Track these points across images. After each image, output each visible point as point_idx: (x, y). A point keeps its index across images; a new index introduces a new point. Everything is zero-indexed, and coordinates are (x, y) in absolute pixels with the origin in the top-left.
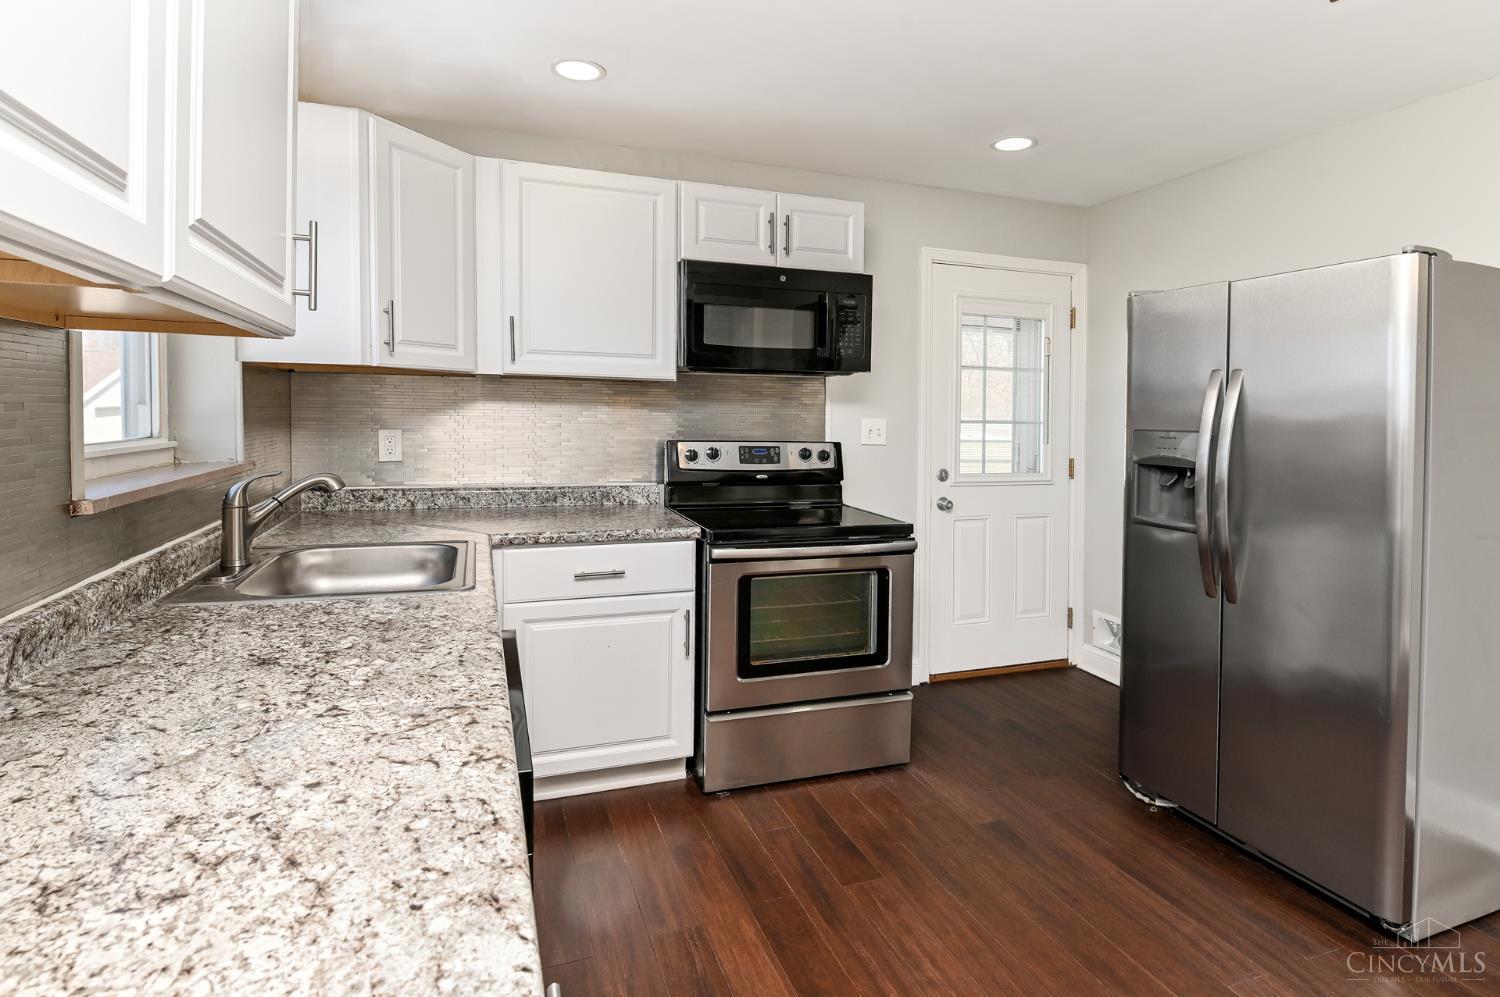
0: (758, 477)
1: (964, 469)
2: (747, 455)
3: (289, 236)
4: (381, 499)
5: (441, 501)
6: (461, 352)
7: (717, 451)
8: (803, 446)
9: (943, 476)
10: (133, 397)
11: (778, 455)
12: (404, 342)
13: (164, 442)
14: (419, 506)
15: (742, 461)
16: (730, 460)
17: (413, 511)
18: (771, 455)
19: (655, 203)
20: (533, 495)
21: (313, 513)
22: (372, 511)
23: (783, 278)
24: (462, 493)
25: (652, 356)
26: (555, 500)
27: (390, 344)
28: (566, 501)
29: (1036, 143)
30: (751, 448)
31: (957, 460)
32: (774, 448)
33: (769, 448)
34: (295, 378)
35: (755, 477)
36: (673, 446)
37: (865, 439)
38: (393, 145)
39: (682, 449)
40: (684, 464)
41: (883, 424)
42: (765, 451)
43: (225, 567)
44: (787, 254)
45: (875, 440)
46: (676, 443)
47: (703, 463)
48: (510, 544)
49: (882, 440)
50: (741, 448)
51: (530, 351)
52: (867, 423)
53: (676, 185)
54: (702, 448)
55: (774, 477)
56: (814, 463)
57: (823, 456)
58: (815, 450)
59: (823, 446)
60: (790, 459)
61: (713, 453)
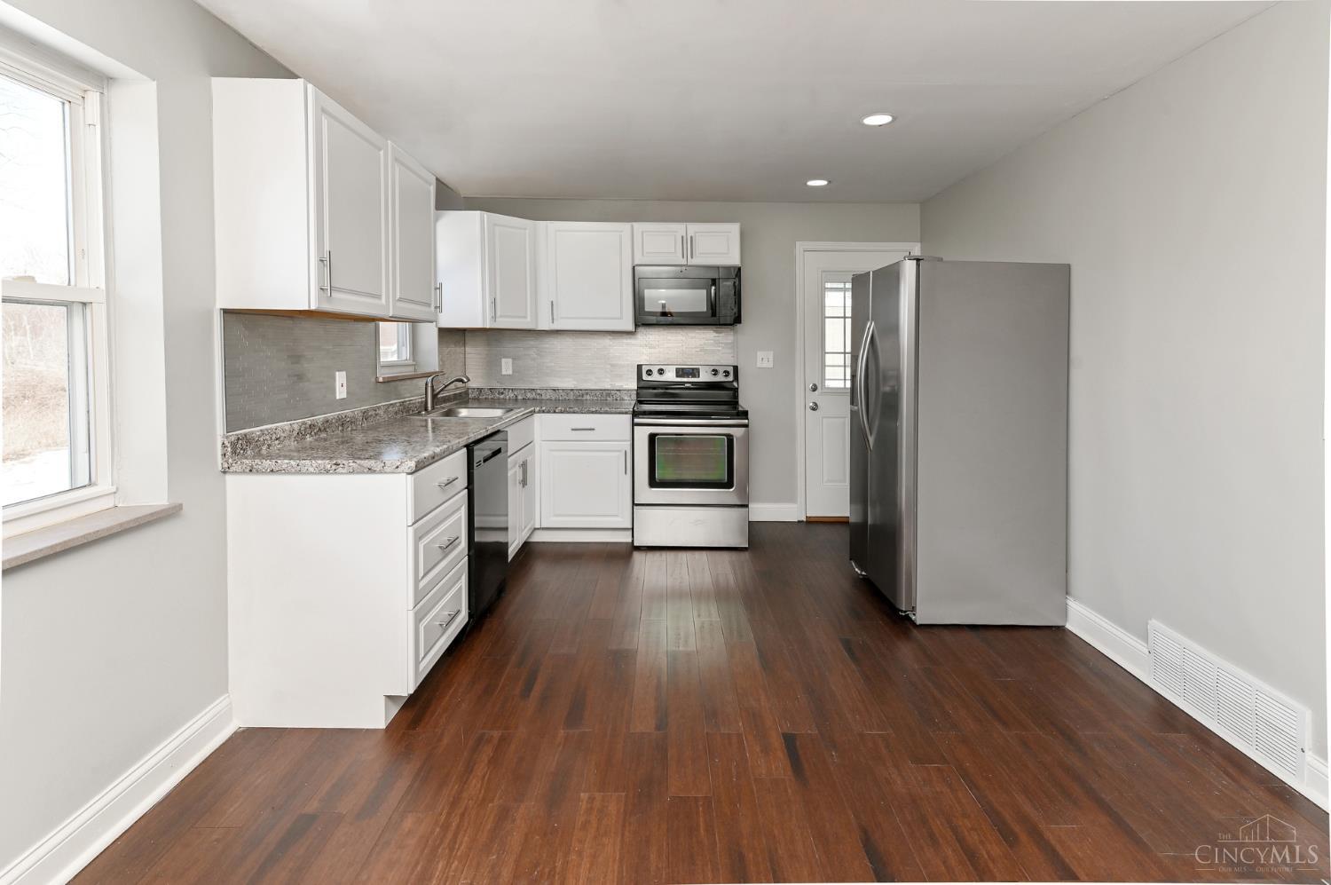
0: (686, 385)
1: (829, 384)
2: (680, 373)
3: (433, 288)
4: (502, 393)
6: (529, 319)
7: (663, 370)
8: (714, 368)
9: (815, 389)
10: (401, 344)
11: (699, 373)
12: (501, 316)
13: (411, 362)
14: (520, 397)
15: (677, 376)
16: (671, 376)
17: (516, 400)
18: (694, 372)
19: (621, 236)
21: (474, 399)
22: (499, 399)
24: (539, 391)
25: (621, 318)
26: (583, 396)
27: (494, 318)
28: (588, 397)
29: (830, 182)
30: (683, 369)
31: (823, 379)
32: (697, 369)
33: (694, 369)
34: (467, 333)
35: (684, 385)
36: (639, 367)
37: (759, 364)
38: (495, 225)
39: (644, 369)
40: (645, 377)
41: (771, 355)
42: (691, 371)
43: (426, 409)
44: (692, 257)
45: (765, 364)
46: (641, 365)
47: (656, 377)
48: (543, 412)
49: (771, 365)
50: (677, 369)
51: (562, 318)
52: (760, 354)
53: (632, 226)
54: (654, 369)
55: (694, 386)
56: (720, 378)
57: (726, 374)
58: (721, 370)
59: (726, 368)
60: (705, 375)
61: (660, 372)
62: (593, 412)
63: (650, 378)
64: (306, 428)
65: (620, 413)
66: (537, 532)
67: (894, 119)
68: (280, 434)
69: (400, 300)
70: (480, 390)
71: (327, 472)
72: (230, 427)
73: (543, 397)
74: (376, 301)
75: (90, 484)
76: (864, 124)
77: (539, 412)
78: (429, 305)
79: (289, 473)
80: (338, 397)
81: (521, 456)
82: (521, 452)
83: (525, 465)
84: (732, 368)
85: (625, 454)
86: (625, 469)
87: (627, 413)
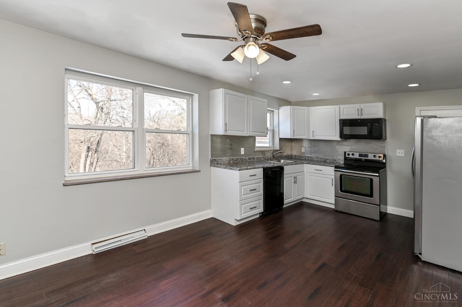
2: (360, 155)
3: (266, 128)
4: (302, 157)
7: (354, 154)
8: (374, 154)
10: (270, 142)
11: (368, 156)
12: (296, 135)
13: (272, 147)
14: (307, 159)
15: (359, 157)
16: (357, 156)
17: (306, 160)
19: (336, 110)
23: (359, 121)
24: (312, 158)
25: (336, 136)
26: (326, 160)
27: (294, 135)
28: (328, 161)
32: (367, 154)
33: (366, 154)
35: (362, 160)
36: (345, 152)
37: (398, 154)
38: (295, 109)
39: (347, 153)
40: (347, 156)
41: (403, 151)
42: (365, 155)
43: (271, 159)
44: (362, 116)
45: (400, 155)
46: (346, 152)
47: (351, 156)
48: (307, 163)
49: (403, 155)
50: (359, 154)
51: (316, 136)
52: (398, 151)
53: (340, 106)
54: (351, 153)
55: (366, 160)
56: (377, 158)
57: (380, 157)
58: (378, 155)
59: (380, 155)
60: (371, 157)
61: (353, 154)
62: (322, 165)
63: (348, 156)
64: (231, 160)
65: (331, 166)
66: (304, 199)
67: (411, 65)
68: (223, 160)
69: (252, 132)
70: (296, 156)
71: (225, 168)
72: (212, 157)
73: (314, 159)
74: (244, 132)
75: (189, 165)
76: (398, 68)
77: (305, 163)
78: (264, 133)
79: (219, 167)
80: (242, 154)
81: (294, 175)
82: (294, 174)
83: (296, 178)
84: (382, 155)
85: (332, 180)
86: (332, 184)
87: (333, 167)
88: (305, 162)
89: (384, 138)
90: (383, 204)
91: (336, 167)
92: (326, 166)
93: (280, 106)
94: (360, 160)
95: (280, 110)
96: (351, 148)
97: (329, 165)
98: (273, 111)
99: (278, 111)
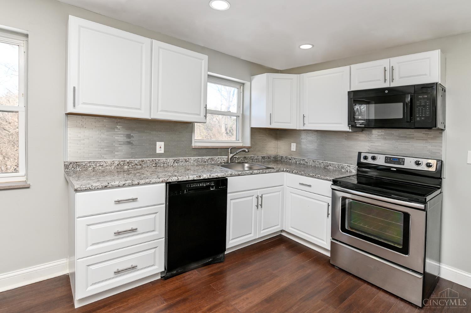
0: (391, 169)
2: (387, 160)
5: (302, 162)
8: (416, 159)
11: (404, 162)
12: (276, 123)
13: (240, 142)
15: (386, 162)
16: (380, 161)
18: (400, 161)
20: (322, 164)
22: (289, 162)
23: (386, 92)
25: (340, 123)
27: (270, 123)
30: (391, 158)
32: (402, 159)
33: (399, 159)
35: (390, 169)
36: (360, 154)
39: (363, 155)
40: (362, 160)
42: (397, 160)
43: (228, 162)
44: (393, 82)
47: (370, 161)
48: (287, 172)
50: (386, 157)
51: (309, 123)
53: (350, 68)
54: (370, 156)
55: (400, 171)
56: (423, 167)
57: (429, 165)
58: (424, 162)
59: (430, 161)
60: (409, 164)
61: (374, 158)
62: (311, 177)
63: (365, 161)
78: (199, 115)
80: (157, 152)
81: (259, 192)
82: (259, 190)
83: (262, 197)
84: (433, 162)
85: (329, 206)
86: (328, 214)
87: (330, 180)
88: (285, 169)
89: (439, 126)
90: (432, 258)
91: (335, 182)
92: (318, 178)
93: (254, 74)
94: (388, 169)
95: (253, 82)
96: (372, 145)
97: (323, 177)
98: (243, 84)
99: (250, 83)
